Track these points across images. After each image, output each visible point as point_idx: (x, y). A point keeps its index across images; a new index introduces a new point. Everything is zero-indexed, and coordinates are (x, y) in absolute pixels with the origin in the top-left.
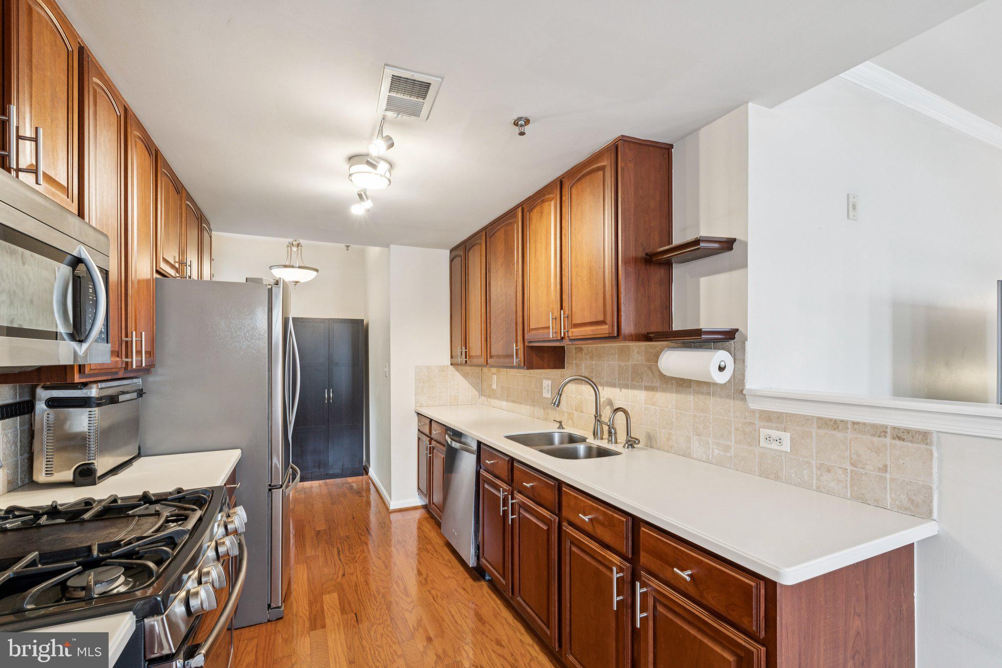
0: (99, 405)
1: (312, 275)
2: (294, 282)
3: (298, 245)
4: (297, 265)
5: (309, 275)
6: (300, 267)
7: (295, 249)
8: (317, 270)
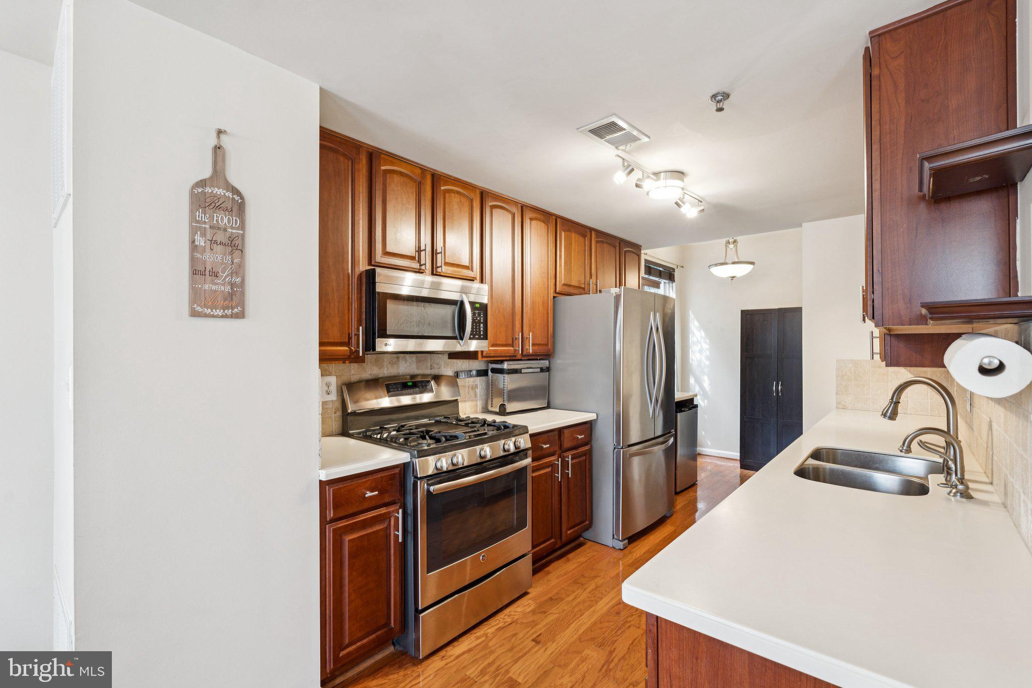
0: (508, 373)
1: (750, 267)
2: (730, 277)
3: (735, 242)
4: (730, 262)
5: (745, 269)
6: (734, 263)
7: (731, 246)
8: (752, 263)
